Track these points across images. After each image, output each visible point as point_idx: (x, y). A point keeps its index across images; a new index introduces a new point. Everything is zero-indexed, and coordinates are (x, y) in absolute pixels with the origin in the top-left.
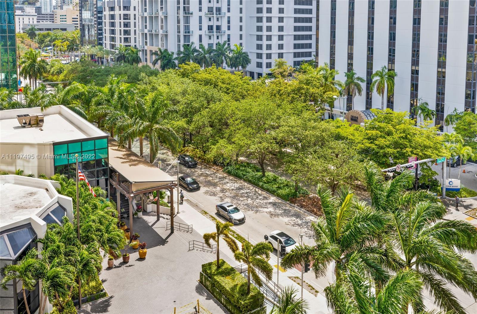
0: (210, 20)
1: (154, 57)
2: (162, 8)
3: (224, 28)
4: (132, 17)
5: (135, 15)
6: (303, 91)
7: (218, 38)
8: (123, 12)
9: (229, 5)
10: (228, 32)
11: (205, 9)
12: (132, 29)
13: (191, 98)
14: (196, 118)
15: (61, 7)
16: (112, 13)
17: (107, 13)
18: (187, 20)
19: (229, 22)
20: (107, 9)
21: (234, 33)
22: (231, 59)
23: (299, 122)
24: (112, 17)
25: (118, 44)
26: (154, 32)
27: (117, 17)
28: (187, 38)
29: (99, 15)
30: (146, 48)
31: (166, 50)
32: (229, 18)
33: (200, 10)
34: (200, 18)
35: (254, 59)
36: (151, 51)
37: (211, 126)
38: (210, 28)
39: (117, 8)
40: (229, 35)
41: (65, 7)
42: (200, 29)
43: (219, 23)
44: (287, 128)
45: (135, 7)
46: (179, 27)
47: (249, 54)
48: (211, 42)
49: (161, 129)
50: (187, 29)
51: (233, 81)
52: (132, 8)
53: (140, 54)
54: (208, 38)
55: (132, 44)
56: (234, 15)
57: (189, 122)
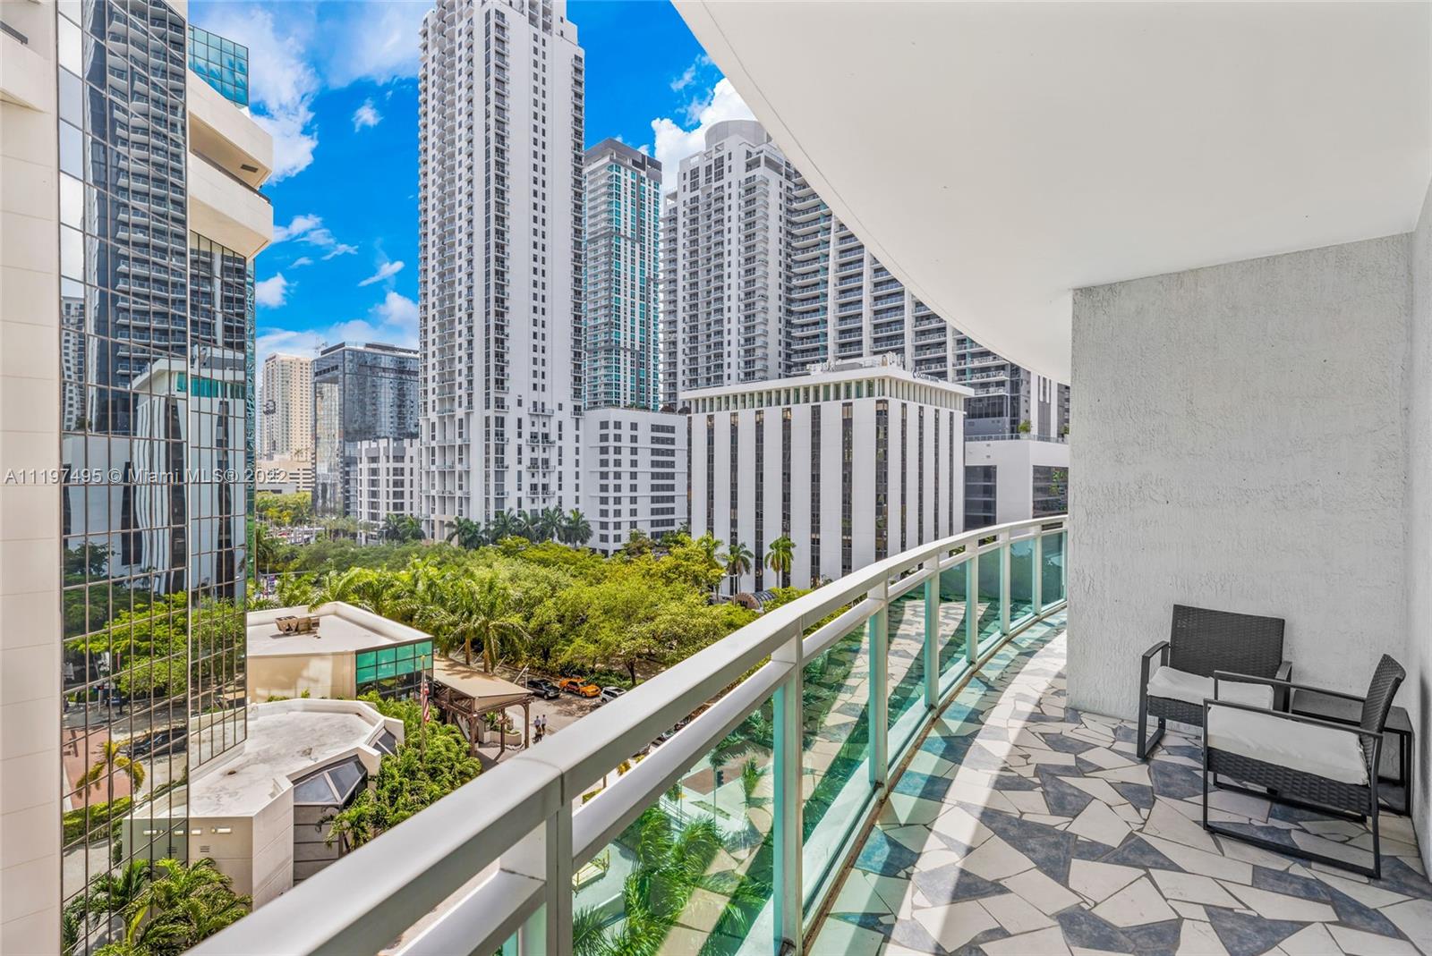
0: (533, 475)
1: (447, 531)
2: (461, 460)
3: (553, 487)
4: (407, 472)
5: (412, 469)
6: (682, 569)
7: (544, 501)
8: (392, 465)
9: (560, 455)
10: (558, 493)
11: (526, 462)
12: (407, 489)
13: (528, 584)
14: (537, 610)
15: (270, 457)
16: (374, 465)
17: (364, 465)
18: (500, 475)
19: (560, 479)
20: (365, 459)
21: (568, 494)
22: (565, 529)
23: (683, 609)
24: (374, 472)
25: (383, 512)
26: (447, 495)
27: (383, 473)
28: (500, 501)
29: (347, 469)
30: (432, 517)
31: (467, 520)
32: (560, 473)
33: (520, 462)
34: (520, 473)
35: (597, 531)
36: (442, 522)
37: (560, 621)
38: (534, 487)
39: (383, 458)
40: (560, 498)
41: (277, 457)
42: (520, 489)
43: (545, 481)
44: (669, 617)
45: (412, 458)
46: (487, 486)
47: (590, 523)
48: (535, 507)
49: (501, 627)
50: (500, 489)
51: (579, 560)
52: (407, 459)
53: (424, 527)
54: (530, 501)
55: (407, 512)
56: (568, 469)
57: (527, 619)
